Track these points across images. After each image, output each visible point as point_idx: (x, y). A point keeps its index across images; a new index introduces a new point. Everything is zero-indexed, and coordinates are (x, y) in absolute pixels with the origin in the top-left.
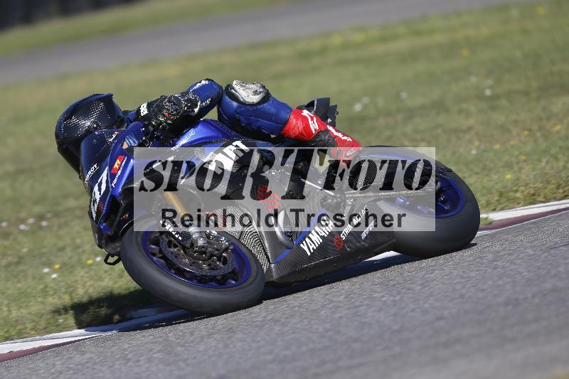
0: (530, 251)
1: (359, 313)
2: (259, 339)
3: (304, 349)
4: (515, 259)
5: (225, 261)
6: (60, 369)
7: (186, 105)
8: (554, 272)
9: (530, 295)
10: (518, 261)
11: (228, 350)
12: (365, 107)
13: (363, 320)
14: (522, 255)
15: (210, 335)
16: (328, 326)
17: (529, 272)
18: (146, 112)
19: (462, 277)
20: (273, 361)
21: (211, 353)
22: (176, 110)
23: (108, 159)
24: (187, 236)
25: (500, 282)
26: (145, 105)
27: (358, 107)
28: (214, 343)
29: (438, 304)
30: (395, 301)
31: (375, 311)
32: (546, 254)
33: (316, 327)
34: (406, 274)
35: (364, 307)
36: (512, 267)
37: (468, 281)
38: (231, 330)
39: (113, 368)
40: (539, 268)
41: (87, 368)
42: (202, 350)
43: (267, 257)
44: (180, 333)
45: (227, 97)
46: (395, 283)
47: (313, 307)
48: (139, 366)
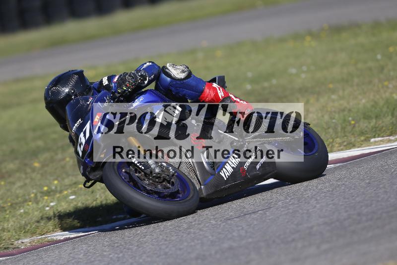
0: (213, 222)
4: (203, 227)
5: (173, 184)
7: (140, 79)
8: (230, 236)
9: (213, 252)
10: (205, 229)
14: (207, 225)
17: (212, 236)
18: (107, 83)
19: (166, 240)
22: (134, 82)
24: (147, 166)
25: (193, 244)
26: (106, 78)
29: (149, 259)
32: (224, 224)
34: (127, 238)
36: (201, 233)
37: (170, 243)
40: (220, 233)
43: (199, 181)
45: (163, 74)
46: (119, 245)
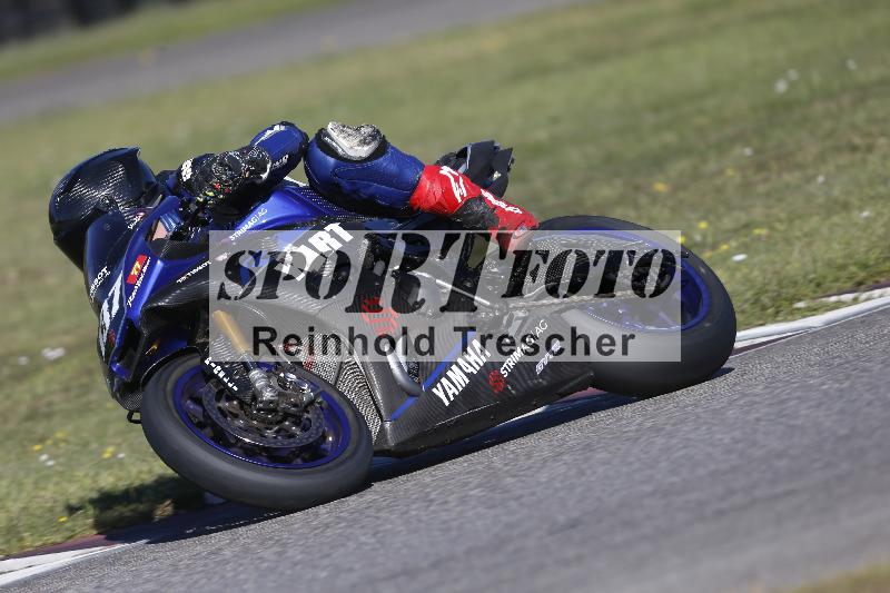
1: (787, 412)
2: (632, 459)
3: (701, 471)
6: (326, 521)
7: (248, 170)
11: (584, 479)
12: (792, 85)
13: (792, 422)
15: (557, 457)
16: (737, 434)
20: (653, 494)
21: (558, 485)
22: (232, 179)
23: (123, 264)
26: (190, 162)
27: (781, 87)
28: (563, 469)
30: (842, 390)
31: (810, 407)
33: (719, 436)
35: (792, 403)
38: (588, 448)
39: (405, 516)
41: (368, 516)
42: (544, 480)
43: (379, 412)
44: (511, 456)
45: (319, 150)
47: (715, 405)
48: (446, 510)
